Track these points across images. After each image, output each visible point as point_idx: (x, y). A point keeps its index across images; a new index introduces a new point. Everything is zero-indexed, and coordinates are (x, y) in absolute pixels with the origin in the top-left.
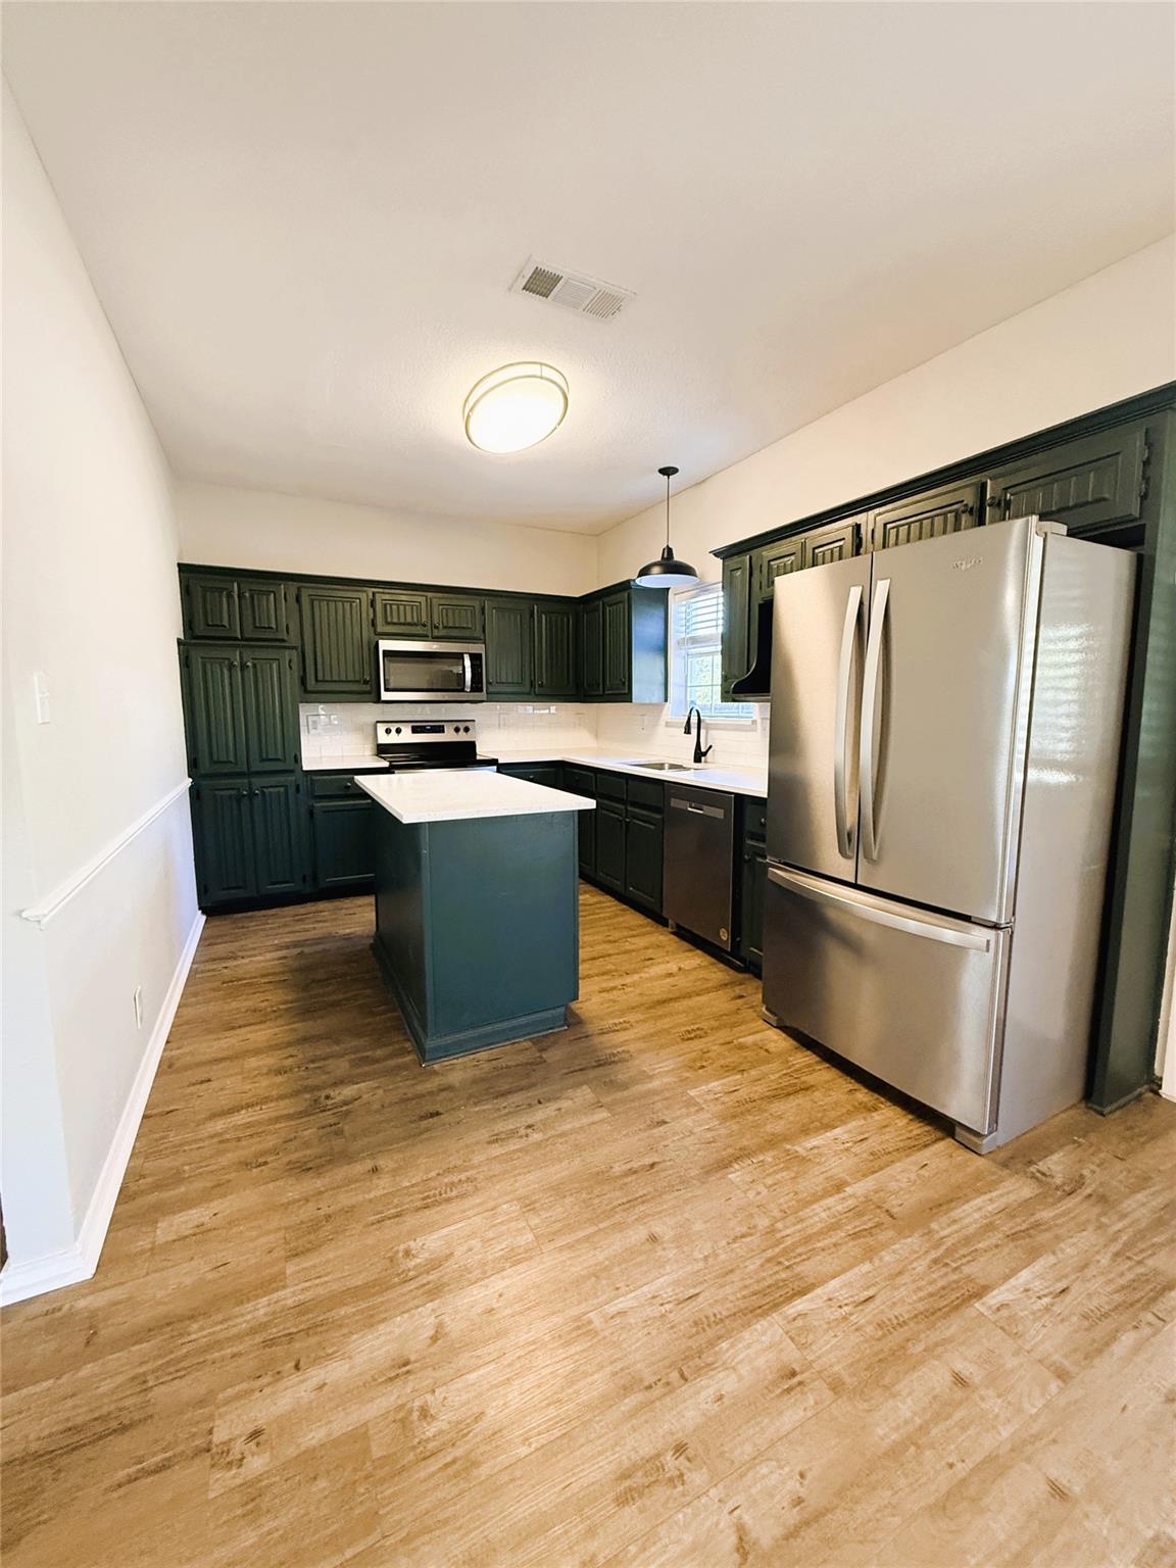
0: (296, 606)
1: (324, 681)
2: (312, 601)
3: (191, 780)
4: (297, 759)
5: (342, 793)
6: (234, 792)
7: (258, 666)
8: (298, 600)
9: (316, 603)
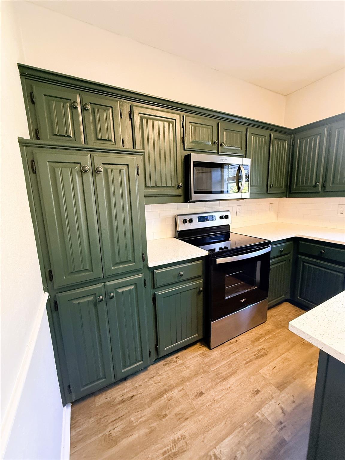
0: (129, 122)
1: (151, 187)
2: (142, 118)
3: (47, 294)
4: (144, 257)
5: (177, 280)
6: (91, 298)
7: (109, 171)
8: (131, 117)
9: (144, 121)
